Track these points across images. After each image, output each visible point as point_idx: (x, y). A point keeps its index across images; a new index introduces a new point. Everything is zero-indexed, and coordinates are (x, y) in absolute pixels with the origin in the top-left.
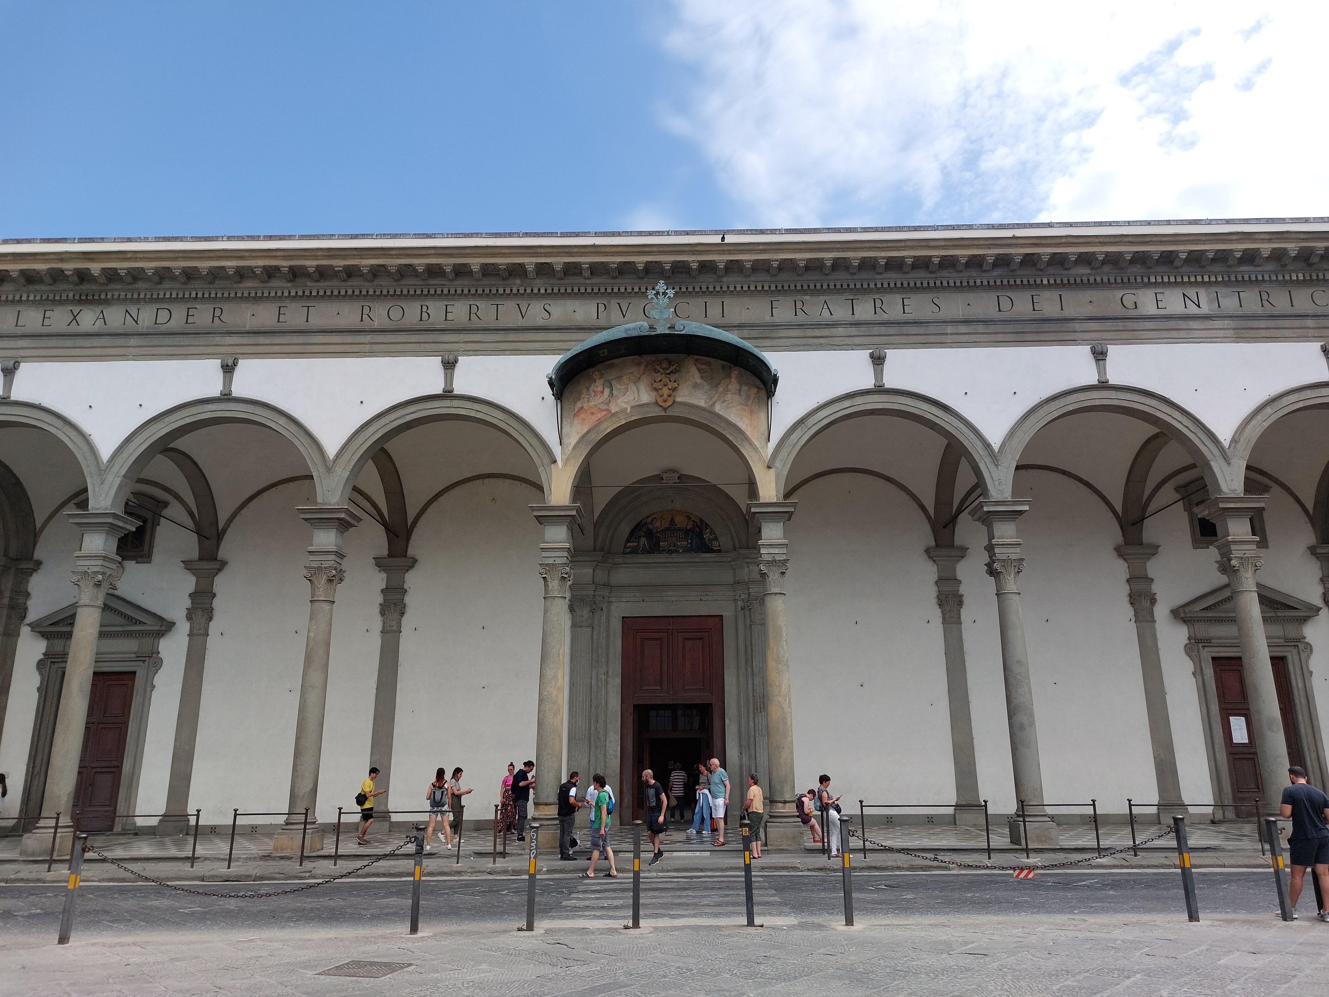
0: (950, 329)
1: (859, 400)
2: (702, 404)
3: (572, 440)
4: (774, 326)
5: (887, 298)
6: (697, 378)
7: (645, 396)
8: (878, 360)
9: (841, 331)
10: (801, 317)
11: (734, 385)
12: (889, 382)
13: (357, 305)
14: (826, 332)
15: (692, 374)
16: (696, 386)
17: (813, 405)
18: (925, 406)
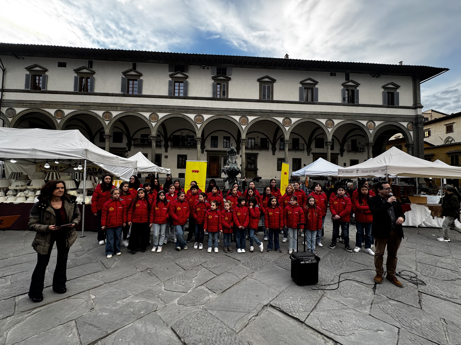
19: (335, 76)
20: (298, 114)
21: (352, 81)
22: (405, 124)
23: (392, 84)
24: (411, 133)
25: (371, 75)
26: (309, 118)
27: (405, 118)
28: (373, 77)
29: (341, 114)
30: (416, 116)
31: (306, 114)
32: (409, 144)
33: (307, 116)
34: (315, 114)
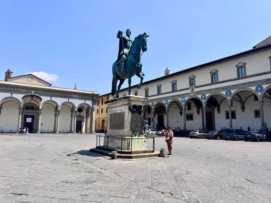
0: (57, 96)
1: (49, 101)
2: (35, 100)
3: (23, 102)
7: (30, 99)
8: (51, 98)
10: (45, 94)
14: (47, 95)
15: (35, 97)
17: (45, 101)
18: (55, 102)
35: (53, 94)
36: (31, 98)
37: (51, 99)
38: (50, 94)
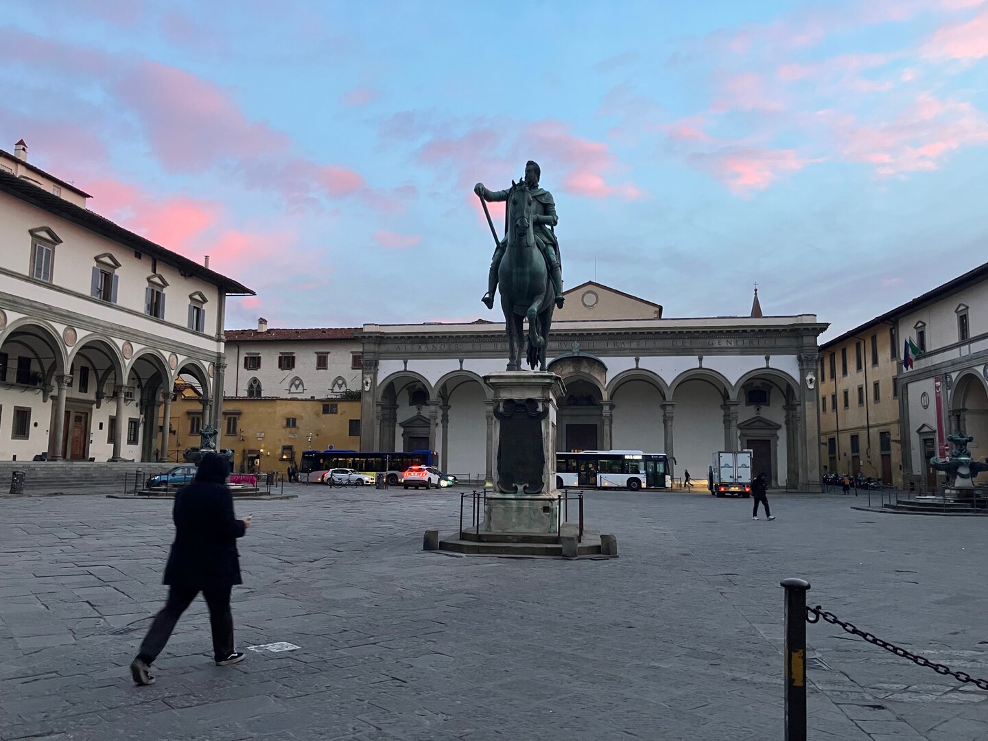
0: (658, 351)
1: (631, 372)
2: (587, 372)
4: (608, 350)
5: (641, 341)
6: (586, 365)
7: (571, 370)
8: (637, 360)
9: (626, 351)
10: (616, 347)
11: (596, 367)
12: (640, 367)
13: (493, 344)
14: (622, 352)
15: (585, 363)
16: (586, 367)
17: (618, 373)
18: (649, 373)
19: (140, 258)
20: (89, 323)
21: (161, 278)
22: (206, 364)
23: (201, 295)
24: (211, 379)
25: (180, 271)
26: (102, 335)
27: (206, 354)
28: (182, 275)
29: (144, 335)
30: (218, 353)
31: (98, 325)
32: (208, 400)
33: (100, 330)
34: (112, 329)
35: (643, 344)
36: (574, 367)
37: (637, 364)
38: (634, 345)
